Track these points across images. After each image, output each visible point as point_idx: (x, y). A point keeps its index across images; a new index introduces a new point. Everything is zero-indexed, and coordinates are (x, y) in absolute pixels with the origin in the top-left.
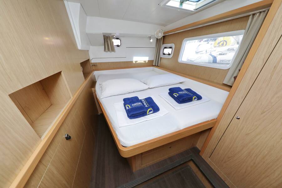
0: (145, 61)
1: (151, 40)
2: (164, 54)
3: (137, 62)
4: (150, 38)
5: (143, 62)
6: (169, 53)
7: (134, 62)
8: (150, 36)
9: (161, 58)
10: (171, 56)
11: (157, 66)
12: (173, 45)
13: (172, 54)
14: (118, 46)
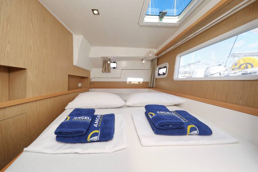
0: (139, 83)
1: (144, 62)
2: (159, 75)
3: (131, 83)
4: (142, 60)
5: (137, 83)
6: (164, 73)
7: (128, 83)
8: (142, 58)
9: (156, 79)
10: (166, 76)
11: (153, 87)
12: (167, 64)
13: (167, 73)
14: (114, 68)
